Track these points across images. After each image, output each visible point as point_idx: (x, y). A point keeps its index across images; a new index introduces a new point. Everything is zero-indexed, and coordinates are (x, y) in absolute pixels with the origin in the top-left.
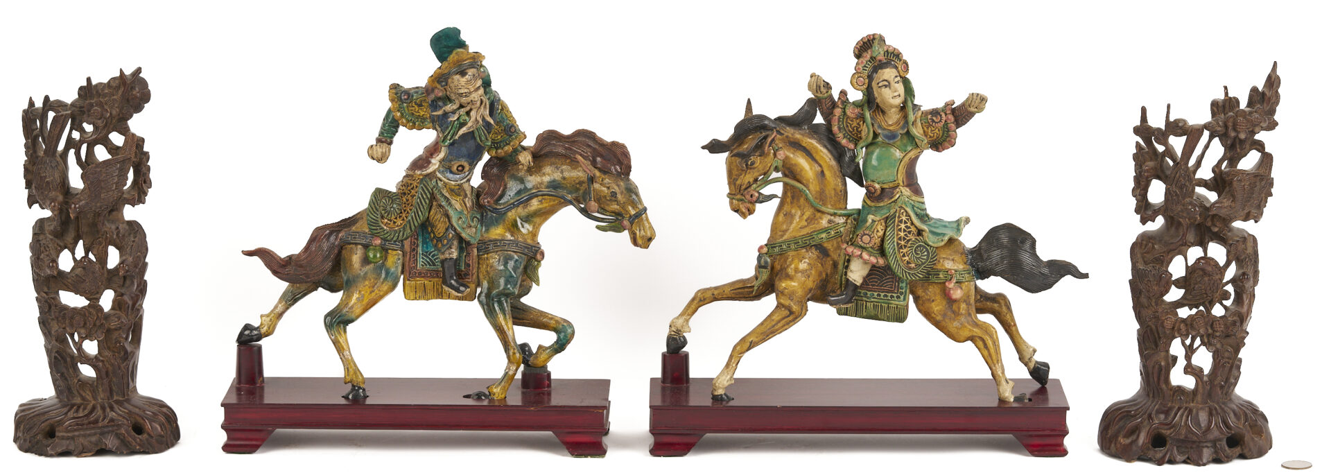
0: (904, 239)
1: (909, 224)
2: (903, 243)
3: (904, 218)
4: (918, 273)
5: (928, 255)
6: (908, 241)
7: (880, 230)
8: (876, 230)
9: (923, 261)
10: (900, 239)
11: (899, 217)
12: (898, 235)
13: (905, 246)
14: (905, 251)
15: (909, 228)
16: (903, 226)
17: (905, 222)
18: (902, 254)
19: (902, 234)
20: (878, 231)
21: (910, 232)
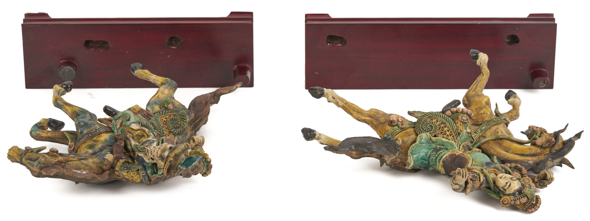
0: (443, 128)
1: (445, 136)
2: (442, 126)
3: (450, 137)
4: (423, 118)
5: (423, 129)
6: (440, 129)
7: (459, 126)
8: (462, 125)
9: (423, 125)
10: (445, 127)
11: (453, 136)
12: (448, 127)
13: (439, 125)
14: (438, 123)
15: (443, 135)
16: (448, 133)
17: (448, 136)
18: (438, 121)
19: (446, 129)
20: (460, 125)
21: (442, 133)
